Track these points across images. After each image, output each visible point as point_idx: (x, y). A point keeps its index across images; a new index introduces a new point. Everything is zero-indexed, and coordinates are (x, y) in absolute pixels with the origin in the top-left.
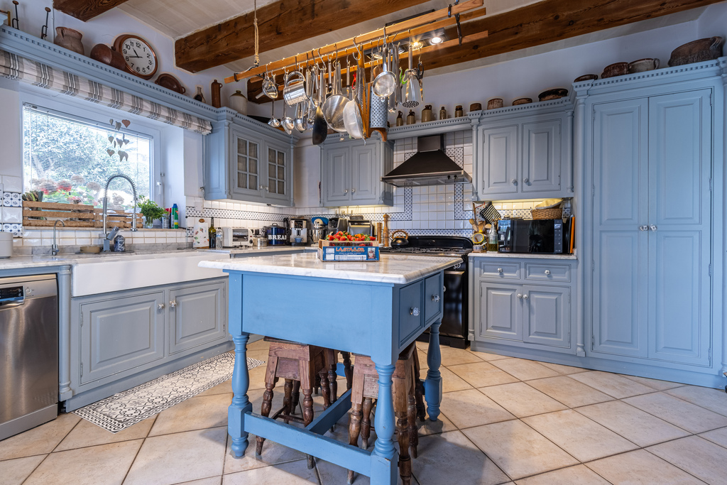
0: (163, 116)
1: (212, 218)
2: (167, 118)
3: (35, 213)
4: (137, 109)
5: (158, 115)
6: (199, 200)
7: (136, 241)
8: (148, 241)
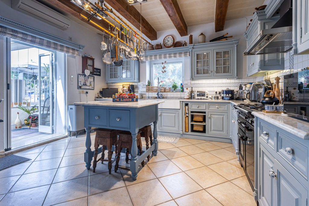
0: (173, 56)
1: (192, 87)
2: (174, 56)
3: (149, 89)
4: (165, 57)
5: (171, 56)
6: (189, 81)
7: (168, 96)
8: (172, 96)
